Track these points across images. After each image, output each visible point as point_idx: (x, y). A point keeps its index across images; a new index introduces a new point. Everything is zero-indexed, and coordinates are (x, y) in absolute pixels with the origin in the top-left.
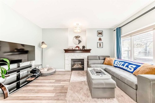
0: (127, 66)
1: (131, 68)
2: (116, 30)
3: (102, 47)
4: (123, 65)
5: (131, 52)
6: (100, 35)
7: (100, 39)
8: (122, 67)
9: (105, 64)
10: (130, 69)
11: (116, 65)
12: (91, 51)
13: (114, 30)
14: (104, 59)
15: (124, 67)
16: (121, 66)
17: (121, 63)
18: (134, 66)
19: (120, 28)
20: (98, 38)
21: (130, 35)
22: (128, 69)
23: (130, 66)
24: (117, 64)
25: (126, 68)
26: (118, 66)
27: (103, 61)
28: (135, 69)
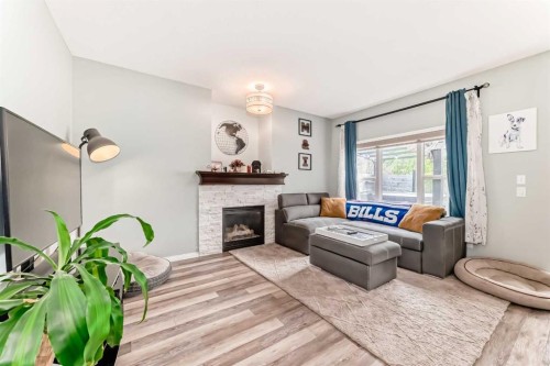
0: (382, 214)
1: (391, 216)
2: (343, 127)
3: (308, 168)
4: (372, 212)
5: (376, 182)
6: (305, 132)
7: (305, 145)
8: (371, 216)
9: (326, 216)
10: (391, 219)
11: (354, 216)
12: (286, 180)
13: (339, 126)
14: (320, 203)
15: (376, 217)
16: (366, 216)
17: (364, 208)
18: (397, 212)
19: (355, 122)
20: (301, 139)
21: (377, 144)
22: (386, 220)
23: (387, 213)
24: (357, 212)
25: (381, 219)
26: (361, 216)
27: (318, 207)
28: (400, 217)
